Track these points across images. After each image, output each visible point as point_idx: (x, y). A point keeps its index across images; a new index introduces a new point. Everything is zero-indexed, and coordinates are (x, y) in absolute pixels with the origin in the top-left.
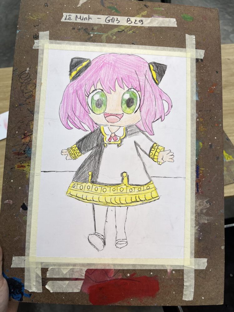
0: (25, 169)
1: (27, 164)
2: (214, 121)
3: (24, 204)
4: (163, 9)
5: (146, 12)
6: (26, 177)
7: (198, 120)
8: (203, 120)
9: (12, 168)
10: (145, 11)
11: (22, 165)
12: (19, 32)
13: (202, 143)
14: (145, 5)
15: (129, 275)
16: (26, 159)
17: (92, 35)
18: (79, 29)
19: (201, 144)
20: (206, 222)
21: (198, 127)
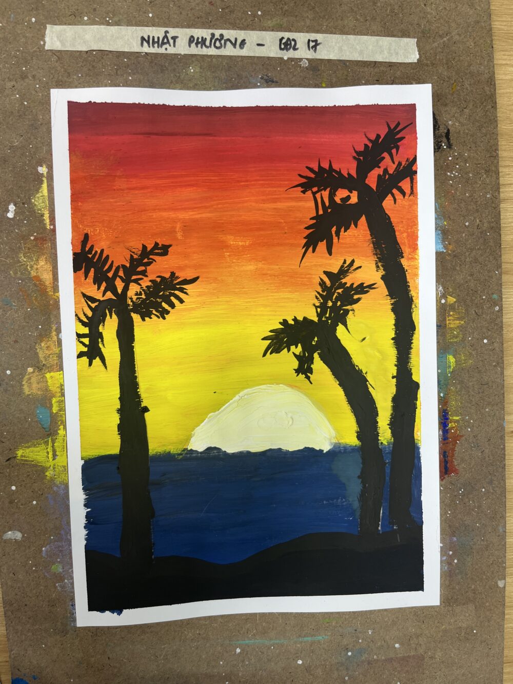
2: (483, 299)
6: (47, 476)
7: (443, 301)
8: (455, 300)
13: (455, 357)
19: (451, 359)
21: (445, 319)
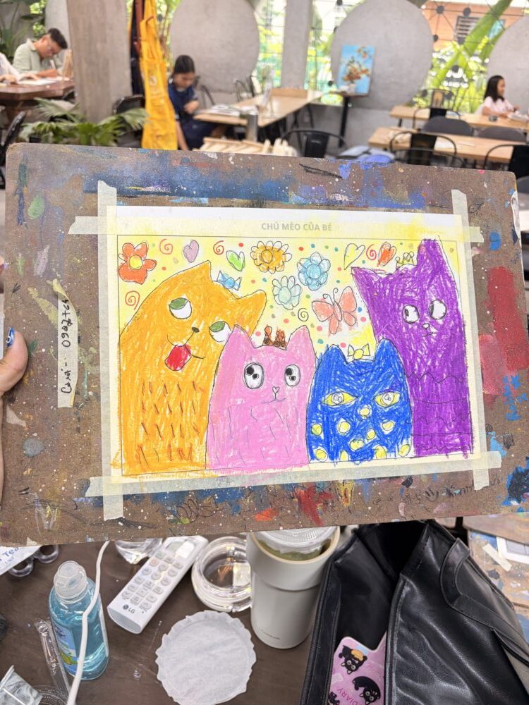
0: (349, 490)
1: (342, 486)
3: (403, 484)
4: (20, 255)
5: (30, 289)
9: (350, 511)
10: (28, 292)
11: (343, 494)
12: (90, 537)
14: (14, 291)
15: (488, 312)
16: (333, 488)
17: (90, 393)
18: (79, 418)
20: (406, 192)
